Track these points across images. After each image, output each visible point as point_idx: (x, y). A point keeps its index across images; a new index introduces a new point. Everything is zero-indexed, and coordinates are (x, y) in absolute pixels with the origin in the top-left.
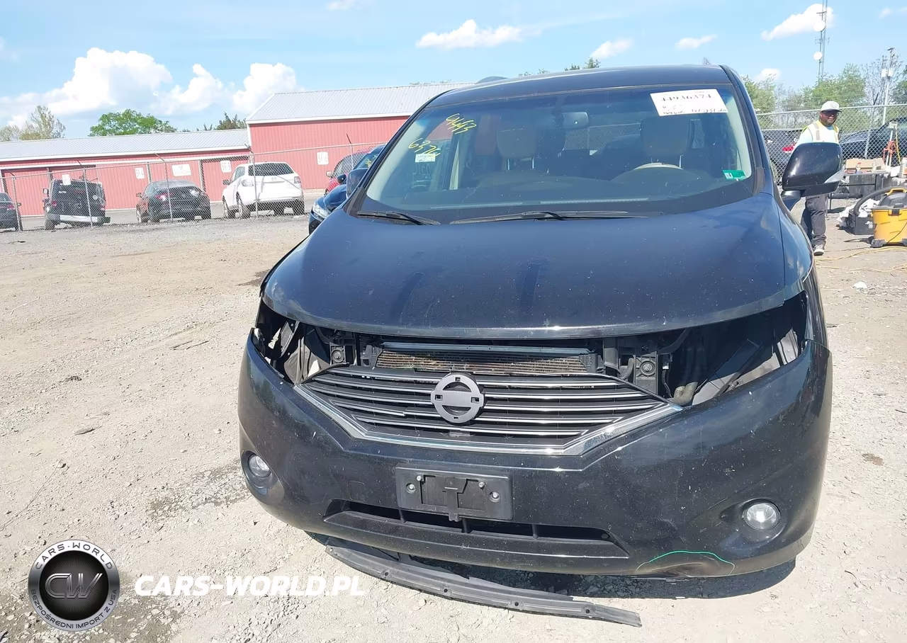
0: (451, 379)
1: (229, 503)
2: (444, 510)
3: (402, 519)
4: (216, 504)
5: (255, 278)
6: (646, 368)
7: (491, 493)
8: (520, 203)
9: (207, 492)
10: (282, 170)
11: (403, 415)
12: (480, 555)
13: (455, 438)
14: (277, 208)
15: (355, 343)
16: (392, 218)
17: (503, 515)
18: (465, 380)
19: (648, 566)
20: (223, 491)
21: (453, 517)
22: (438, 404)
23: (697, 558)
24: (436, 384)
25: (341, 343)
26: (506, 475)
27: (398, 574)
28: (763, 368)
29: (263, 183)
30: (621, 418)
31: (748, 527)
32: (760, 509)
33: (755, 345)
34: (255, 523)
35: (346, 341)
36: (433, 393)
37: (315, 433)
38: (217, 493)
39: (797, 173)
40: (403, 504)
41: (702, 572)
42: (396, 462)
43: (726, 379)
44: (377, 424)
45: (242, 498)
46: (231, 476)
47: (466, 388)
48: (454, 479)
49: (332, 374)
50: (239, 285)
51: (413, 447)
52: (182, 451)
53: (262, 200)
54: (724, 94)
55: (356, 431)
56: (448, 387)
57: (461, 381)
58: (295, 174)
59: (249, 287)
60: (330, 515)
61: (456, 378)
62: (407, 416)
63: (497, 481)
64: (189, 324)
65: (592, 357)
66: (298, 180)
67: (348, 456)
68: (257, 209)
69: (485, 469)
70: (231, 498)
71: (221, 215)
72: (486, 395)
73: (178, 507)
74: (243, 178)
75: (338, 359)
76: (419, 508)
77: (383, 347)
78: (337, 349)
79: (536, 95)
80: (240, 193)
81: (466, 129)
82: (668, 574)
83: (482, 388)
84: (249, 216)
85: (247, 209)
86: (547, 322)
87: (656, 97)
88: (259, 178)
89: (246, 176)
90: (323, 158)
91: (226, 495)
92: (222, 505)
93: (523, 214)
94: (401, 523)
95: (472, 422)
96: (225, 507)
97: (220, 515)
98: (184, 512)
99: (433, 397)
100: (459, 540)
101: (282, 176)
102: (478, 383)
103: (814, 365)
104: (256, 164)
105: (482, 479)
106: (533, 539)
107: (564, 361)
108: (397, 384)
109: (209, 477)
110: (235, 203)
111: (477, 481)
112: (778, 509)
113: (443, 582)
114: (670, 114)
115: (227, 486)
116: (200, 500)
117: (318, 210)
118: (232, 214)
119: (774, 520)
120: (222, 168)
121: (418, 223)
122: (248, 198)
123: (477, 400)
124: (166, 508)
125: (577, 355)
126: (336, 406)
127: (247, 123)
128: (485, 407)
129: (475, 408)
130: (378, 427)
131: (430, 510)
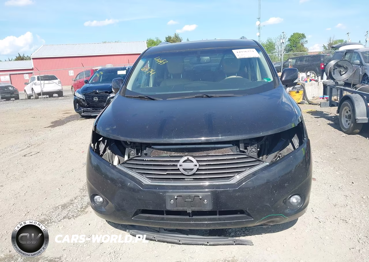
0: (185, 158)
1: (74, 218)
2: (185, 209)
3: (165, 215)
4: (69, 219)
5: (51, 124)
6: (253, 150)
7: (204, 200)
8: (192, 92)
9: (63, 214)
10: (53, 78)
11: (166, 174)
12: (197, 225)
13: (187, 181)
14: (50, 94)
15: (140, 147)
16: (141, 98)
17: (209, 208)
18: (191, 158)
19: (259, 222)
20: (70, 213)
21: (189, 211)
22: (181, 168)
23: (276, 217)
24: (179, 161)
25: (134, 147)
26: (210, 193)
27: (159, 237)
28: (287, 148)
29: (44, 84)
30: (248, 168)
31: (291, 204)
32: (294, 198)
33: (284, 140)
34: (89, 224)
35: (136, 147)
36: (178, 164)
37: (129, 184)
38: (68, 214)
39: (285, 79)
40: (169, 208)
41: (277, 222)
42: (165, 192)
43: (276, 153)
44: (154, 178)
45: (79, 215)
46: (71, 207)
47: (192, 161)
48: (189, 196)
49: (134, 160)
50: (45, 128)
51: (171, 186)
52: (45, 198)
53: (44, 91)
54: (258, 50)
55: (146, 181)
56: (184, 162)
57: (189, 159)
58: (59, 80)
59: (50, 128)
60: (134, 216)
61: (187, 158)
62: (167, 174)
63: (206, 195)
64: (28, 145)
65: (235, 147)
66: (60, 82)
67: (144, 191)
68: (42, 95)
69: (201, 191)
70: (75, 216)
71: (24, 98)
72: (199, 164)
73: (52, 222)
74: (35, 82)
75: (132, 154)
76: (175, 209)
77: (152, 148)
78: (132, 150)
79: (189, 50)
80: (33, 88)
81: (164, 63)
82: (264, 225)
83: (198, 161)
84: (38, 98)
85: (37, 95)
86: (220, 135)
87: (235, 52)
88: (42, 82)
89: (36, 81)
90: (71, 73)
91: (72, 215)
92: (72, 219)
93: (195, 95)
94: (165, 216)
95: (194, 174)
96: (73, 220)
97: (72, 223)
98: (55, 224)
99: (178, 166)
100: (189, 220)
101: (52, 81)
102: (196, 159)
103: (307, 146)
104: (41, 75)
105: (201, 195)
106: (217, 216)
107: (225, 149)
108: (163, 162)
109: (61, 208)
110: (31, 93)
111: (199, 196)
112: (301, 197)
113: (178, 238)
114: (241, 58)
115: (71, 211)
116: (61, 218)
117: (77, 95)
118: (29, 97)
119: (299, 201)
120: (25, 77)
121: (153, 100)
122: (37, 90)
123: (196, 165)
124: (46, 223)
125: (230, 147)
126: (136, 172)
127: (31, 57)
128: (199, 168)
129: (195, 168)
130: (155, 179)
131: (180, 209)
